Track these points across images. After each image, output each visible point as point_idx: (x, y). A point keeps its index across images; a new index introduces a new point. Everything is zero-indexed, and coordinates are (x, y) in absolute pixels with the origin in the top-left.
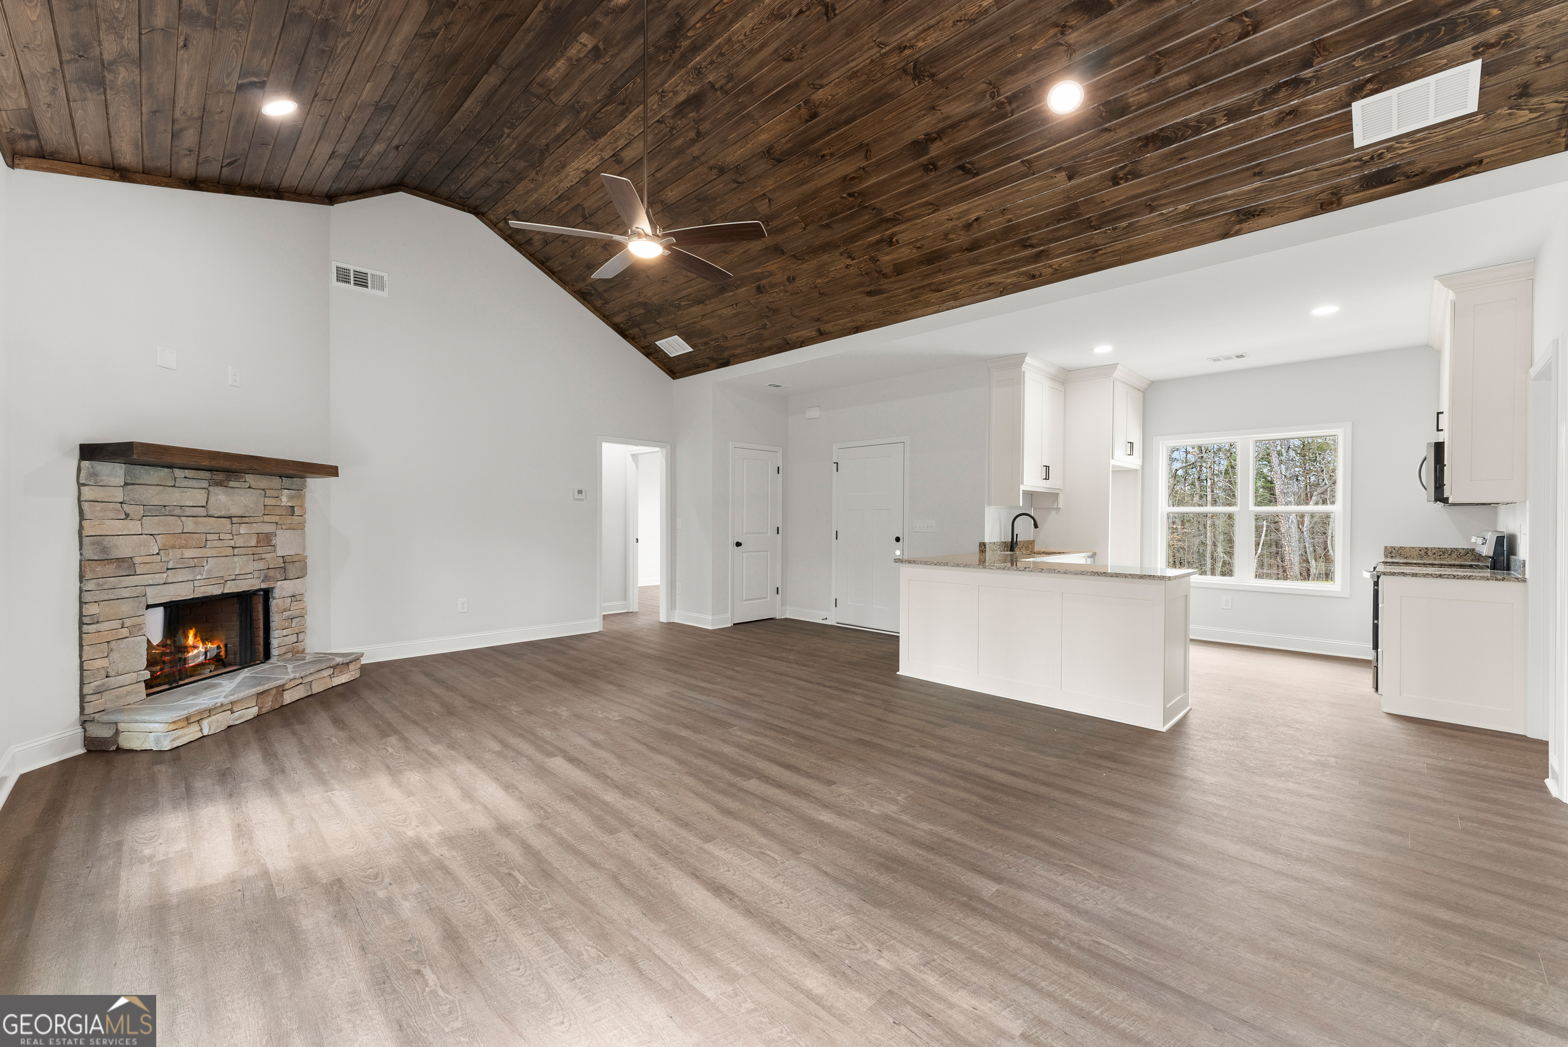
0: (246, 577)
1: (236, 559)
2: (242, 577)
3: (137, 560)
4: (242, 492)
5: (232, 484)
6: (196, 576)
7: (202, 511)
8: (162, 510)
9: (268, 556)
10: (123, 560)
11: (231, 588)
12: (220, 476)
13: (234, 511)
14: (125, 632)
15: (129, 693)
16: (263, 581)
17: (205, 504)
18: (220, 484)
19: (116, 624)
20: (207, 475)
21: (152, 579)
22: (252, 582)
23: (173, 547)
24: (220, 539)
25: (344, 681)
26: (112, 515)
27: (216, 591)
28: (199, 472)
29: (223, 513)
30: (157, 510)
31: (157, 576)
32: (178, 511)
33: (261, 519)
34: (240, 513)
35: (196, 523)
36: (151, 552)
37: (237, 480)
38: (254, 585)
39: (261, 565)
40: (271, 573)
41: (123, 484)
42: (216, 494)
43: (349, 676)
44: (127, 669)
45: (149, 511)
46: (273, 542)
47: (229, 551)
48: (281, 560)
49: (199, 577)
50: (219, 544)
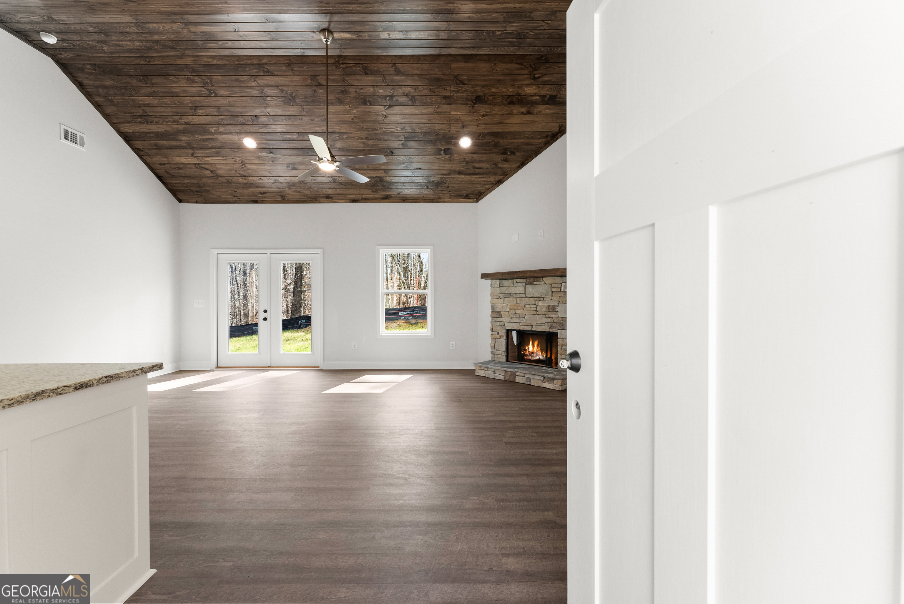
0: (541, 325)
1: (537, 316)
2: (539, 324)
3: (502, 313)
4: (539, 286)
5: (535, 283)
6: (520, 321)
7: (523, 295)
8: (510, 295)
9: (553, 316)
10: (499, 312)
11: (535, 329)
12: (531, 280)
13: (536, 295)
14: (498, 336)
15: (500, 358)
16: (550, 328)
17: (524, 292)
18: (531, 284)
19: (496, 333)
20: (524, 280)
21: (505, 320)
22: (544, 327)
23: (513, 309)
24: (530, 307)
25: (549, 387)
26: (496, 297)
27: (529, 328)
28: (521, 279)
29: (531, 296)
30: (507, 295)
31: (507, 319)
32: (514, 296)
33: (550, 298)
34: (539, 296)
35: (520, 300)
36: (506, 310)
37: (538, 280)
38: (545, 329)
39: (549, 320)
40: (554, 325)
41: (499, 287)
42: (528, 288)
43: (553, 386)
44: (499, 349)
45: (506, 295)
46: (557, 310)
47: (535, 313)
48: (560, 319)
49: (522, 322)
50: (529, 309)
